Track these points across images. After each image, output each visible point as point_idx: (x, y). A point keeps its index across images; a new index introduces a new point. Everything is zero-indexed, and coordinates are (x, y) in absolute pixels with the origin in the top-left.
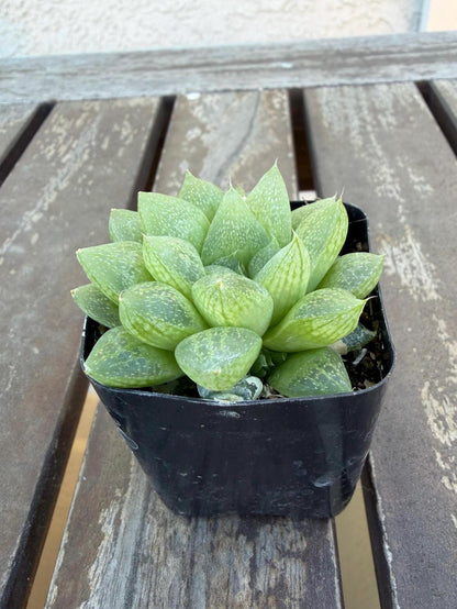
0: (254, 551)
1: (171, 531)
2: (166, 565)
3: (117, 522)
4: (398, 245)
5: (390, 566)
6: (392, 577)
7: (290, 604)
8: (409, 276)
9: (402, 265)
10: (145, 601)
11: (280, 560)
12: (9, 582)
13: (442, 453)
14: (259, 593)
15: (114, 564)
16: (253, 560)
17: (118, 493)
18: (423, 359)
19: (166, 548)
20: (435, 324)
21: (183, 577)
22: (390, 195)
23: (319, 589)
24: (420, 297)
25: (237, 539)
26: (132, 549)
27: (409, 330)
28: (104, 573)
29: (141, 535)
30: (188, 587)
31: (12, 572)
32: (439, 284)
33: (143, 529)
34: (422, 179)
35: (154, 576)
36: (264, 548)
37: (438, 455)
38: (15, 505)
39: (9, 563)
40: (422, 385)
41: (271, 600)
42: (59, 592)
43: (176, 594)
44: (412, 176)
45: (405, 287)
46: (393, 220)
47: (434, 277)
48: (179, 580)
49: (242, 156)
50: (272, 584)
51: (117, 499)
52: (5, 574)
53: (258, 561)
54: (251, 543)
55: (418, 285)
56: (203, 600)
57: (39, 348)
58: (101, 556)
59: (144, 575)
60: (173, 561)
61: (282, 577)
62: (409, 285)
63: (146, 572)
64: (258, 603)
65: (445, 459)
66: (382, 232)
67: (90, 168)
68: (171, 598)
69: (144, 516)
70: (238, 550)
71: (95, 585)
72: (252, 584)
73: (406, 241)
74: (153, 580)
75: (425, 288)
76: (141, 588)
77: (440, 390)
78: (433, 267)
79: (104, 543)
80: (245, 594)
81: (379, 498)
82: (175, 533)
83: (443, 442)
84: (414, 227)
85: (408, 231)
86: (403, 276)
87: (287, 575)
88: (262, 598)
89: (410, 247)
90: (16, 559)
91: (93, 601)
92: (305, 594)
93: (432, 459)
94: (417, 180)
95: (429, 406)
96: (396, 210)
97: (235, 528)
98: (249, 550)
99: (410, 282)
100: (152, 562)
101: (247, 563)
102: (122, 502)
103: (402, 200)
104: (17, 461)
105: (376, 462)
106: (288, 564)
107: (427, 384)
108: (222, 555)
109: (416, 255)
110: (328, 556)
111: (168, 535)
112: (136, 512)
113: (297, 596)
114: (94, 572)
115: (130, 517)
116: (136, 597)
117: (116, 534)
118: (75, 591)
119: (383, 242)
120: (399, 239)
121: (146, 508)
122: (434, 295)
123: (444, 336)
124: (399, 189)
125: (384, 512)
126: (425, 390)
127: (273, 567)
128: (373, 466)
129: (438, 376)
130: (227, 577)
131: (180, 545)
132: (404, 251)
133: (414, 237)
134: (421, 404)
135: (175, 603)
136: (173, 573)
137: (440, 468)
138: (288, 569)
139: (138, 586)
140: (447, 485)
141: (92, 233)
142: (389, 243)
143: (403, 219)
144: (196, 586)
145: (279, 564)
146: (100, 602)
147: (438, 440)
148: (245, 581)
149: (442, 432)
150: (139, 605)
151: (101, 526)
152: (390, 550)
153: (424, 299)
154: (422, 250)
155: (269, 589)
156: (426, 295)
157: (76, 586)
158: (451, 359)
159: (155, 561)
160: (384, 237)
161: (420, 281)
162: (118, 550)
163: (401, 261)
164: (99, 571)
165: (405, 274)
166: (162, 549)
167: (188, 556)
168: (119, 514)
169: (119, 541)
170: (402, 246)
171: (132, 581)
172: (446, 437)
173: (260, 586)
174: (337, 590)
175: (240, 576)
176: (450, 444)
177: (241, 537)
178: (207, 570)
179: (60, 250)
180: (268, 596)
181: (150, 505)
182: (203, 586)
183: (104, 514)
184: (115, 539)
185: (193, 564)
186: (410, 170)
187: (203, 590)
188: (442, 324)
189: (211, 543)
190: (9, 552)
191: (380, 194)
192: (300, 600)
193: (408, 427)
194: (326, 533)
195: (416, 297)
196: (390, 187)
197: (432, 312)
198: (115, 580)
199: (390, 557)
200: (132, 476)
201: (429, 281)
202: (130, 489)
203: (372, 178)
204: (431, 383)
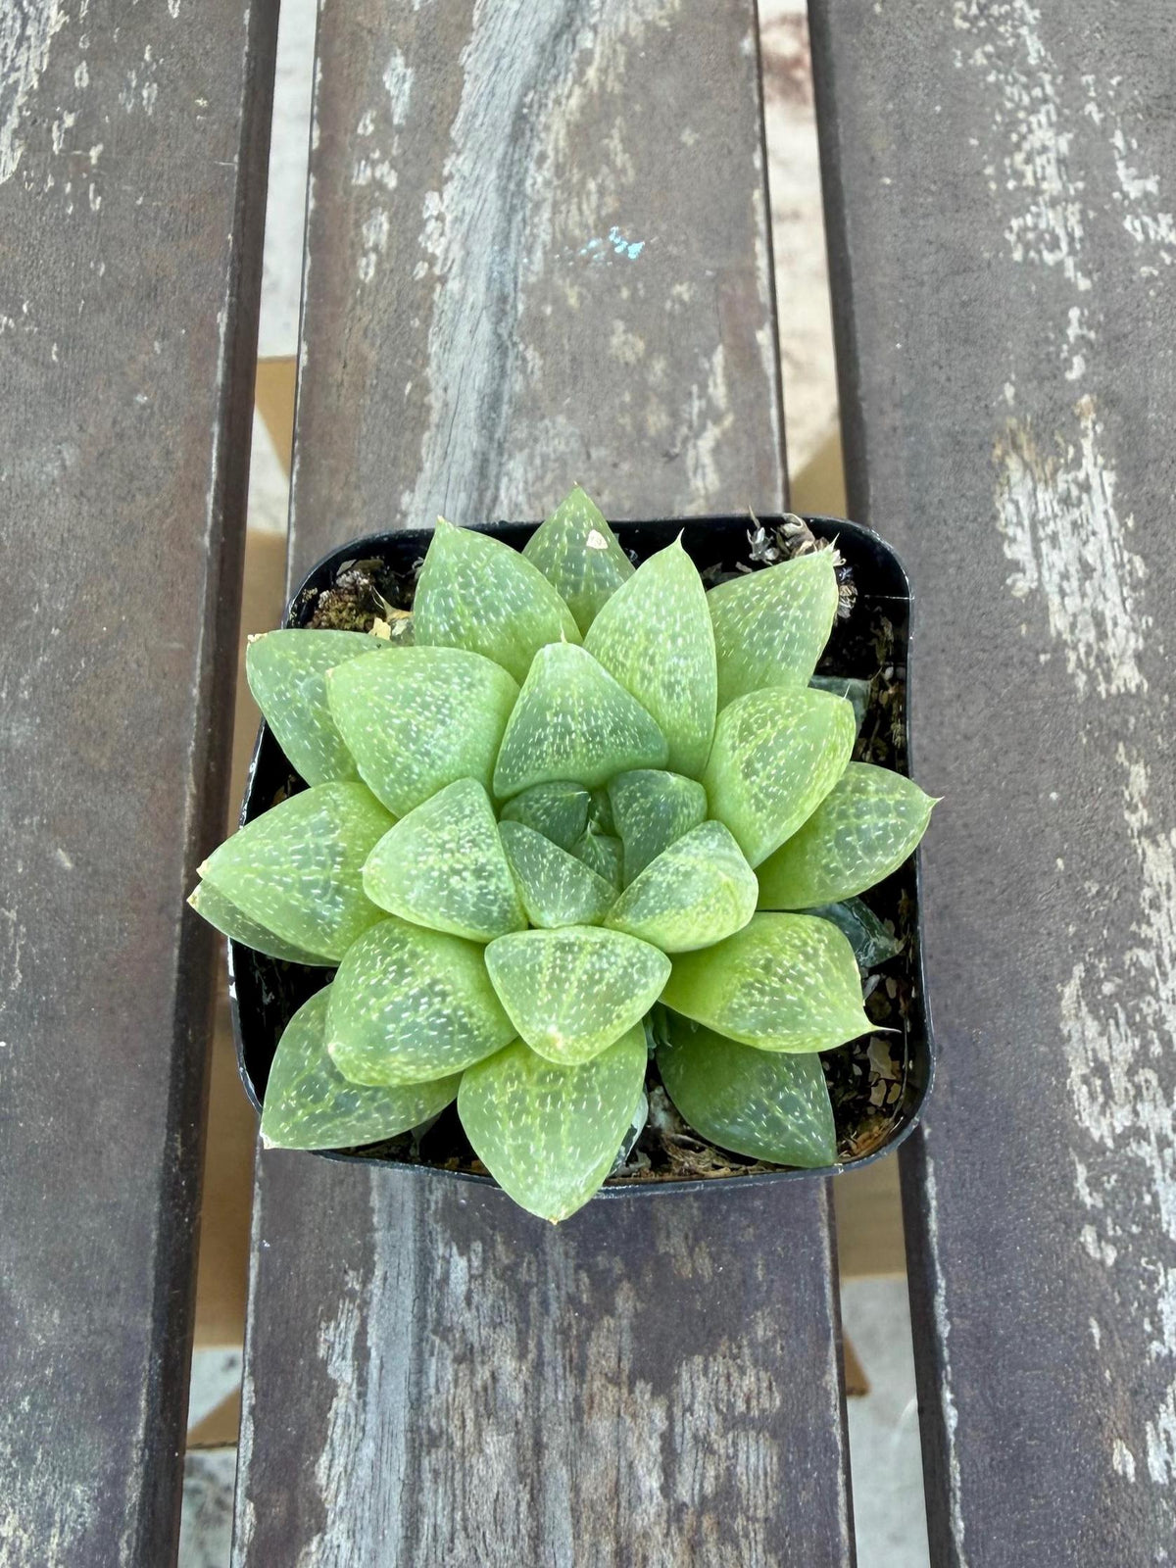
0: (670, 1417)
1: (483, 1374)
2: (481, 1451)
3: (361, 1353)
4: (1050, 480)
5: (952, 1437)
6: (954, 1462)
7: (745, 1529)
8: (1073, 603)
9: (1056, 559)
10: (445, 1529)
11: (724, 1436)
12: (144, 1495)
13: (1089, 1167)
14: (681, 1508)
15: (368, 1450)
16: (667, 1439)
17: (353, 1281)
18: (1079, 895)
19: (477, 1415)
20: (1122, 776)
21: (522, 1476)
22: (1049, 258)
23: (804, 1497)
24: (1092, 680)
25: (631, 1392)
26: (402, 1417)
27: (1054, 796)
28: (349, 1473)
29: (418, 1384)
30: (533, 1498)
31: (147, 1473)
32: (1147, 636)
33: (420, 1370)
34: (1151, 185)
35: (458, 1476)
36: (690, 1409)
37: (1081, 1171)
38: (115, 1315)
39: (135, 1455)
40: (1066, 975)
41: (707, 1522)
42: (260, 1515)
43: (510, 1514)
44: (1122, 171)
45: (1059, 646)
46: (1046, 371)
47: (1139, 610)
48: (513, 1483)
49: (587, 40)
50: (709, 1489)
51: (352, 1295)
52: (130, 1479)
53: (678, 1440)
54: (663, 1400)
55: (1091, 635)
56: (566, 1526)
57: (69, 850)
58: (336, 1432)
59: (436, 1473)
60: (496, 1444)
61: (730, 1472)
62: (1066, 636)
63: (441, 1467)
64: (680, 1530)
65: (1094, 1184)
66: (1012, 422)
67: (81, 77)
68: (498, 1522)
69: (420, 1340)
70: (634, 1416)
71: (335, 1499)
72: (667, 1489)
73: (1077, 463)
74: (457, 1485)
75: (1111, 647)
76: (434, 1500)
77: (1108, 988)
78: (1141, 570)
79: (339, 1404)
80: (652, 1511)
81: (942, 1282)
82: (494, 1377)
83: (1096, 1134)
84: (1108, 401)
85: (1086, 423)
86: (1055, 600)
87: (739, 1469)
88: (688, 1519)
89: (1085, 487)
90: (148, 1443)
91: (337, 1533)
92: (776, 1508)
93: (1067, 1181)
94: (1134, 190)
95: (1076, 1036)
96: (1061, 331)
97: (626, 1365)
98: (659, 1414)
99: (1073, 626)
100: (451, 1446)
101: (655, 1444)
102: (365, 1304)
103: (1084, 284)
104: (93, 1199)
105: (940, 1195)
106: (742, 1444)
107: (1079, 971)
108: (601, 1427)
109: (1099, 523)
110: (827, 1424)
111: (479, 1383)
112: (400, 1328)
113: (760, 1514)
114: (328, 1470)
115: (389, 1342)
116: (427, 1524)
117: (362, 1381)
118: (292, 1514)
119: (1013, 463)
120: (1058, 453)
121: (421, 1318)
122: (1128, 676)
123: (1138, 819)
124: (1078, 233)
125: (949, 1317)
126: (1070, 991)
127: (710, 1450)
128: (934, 1203)
129: (1106, 949)
130: (613, 1474)
131: (507, 1405)
132: (1066, 501)
133: (1099, 442)
134: (1058, 1030)
135: (509, 1533)
136: (499, 1468)
137: (1079, 1205)
138: (742, 1456)
139: (427, 1498)
140: (1092, 1249)
141: (142, 399)
142: (1026, 466)
143: (1077, 370)
144: (551, 1495)
145: (721, 1445)
146: (351, 1534)
147: (1085, 1133)
148: (652, 1482)
149: (1096, 1108)
150: (435, 1539)
151: (325, 1363)
152: (954, 1403)
153: (1102, 688)
154: (1118, 505)
155: (703, 1498)
156: (1108, 679)
157: (292, 1500)
158: (1147, 892)
159: (458, 1443)
160: (1016, 447)
161: (1098, 620)
162: (372, 1419)
163: (1054, 539)
164: (338, 1469)
165: (1063, 594)
166: (470, 1414)
167: (527, 1431)
168: (362, 1334)
169: (371, 1398)
170: (1063, 480)
171: (413, 1486)
172: (1105, 1122)
173: (684, 1493)
174: (842, 1499)
175: (641, 1471)
176: (1110, 1143)
177: (640, 1385)
178: (571, 1459)
179: (53, 470)
180: (699, 1514)
181: (431, 1311)
182: (566, 1498)
183: (328, 1334)
184: (361, 1395)
185: (539, 1447)
186: (1118, 140)
187: (566, 1504)
188: (1139, 778)
189: (576, 1399)
190: (130, 1428)
191: (1017, 255)
192: (766, 1520)
193: (1022, 1095)
194: (824, 1373)
195: (1081, 681)
196: (1050, 219)
197: (1117, 736)
198: (375, 1486)
199: (952, 1419)
200: (378, 1236)
201: (1124, 620)
202: (378, 1273)
203: (1001, 177)
204: (1090, 970)
